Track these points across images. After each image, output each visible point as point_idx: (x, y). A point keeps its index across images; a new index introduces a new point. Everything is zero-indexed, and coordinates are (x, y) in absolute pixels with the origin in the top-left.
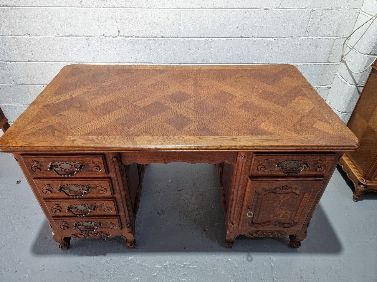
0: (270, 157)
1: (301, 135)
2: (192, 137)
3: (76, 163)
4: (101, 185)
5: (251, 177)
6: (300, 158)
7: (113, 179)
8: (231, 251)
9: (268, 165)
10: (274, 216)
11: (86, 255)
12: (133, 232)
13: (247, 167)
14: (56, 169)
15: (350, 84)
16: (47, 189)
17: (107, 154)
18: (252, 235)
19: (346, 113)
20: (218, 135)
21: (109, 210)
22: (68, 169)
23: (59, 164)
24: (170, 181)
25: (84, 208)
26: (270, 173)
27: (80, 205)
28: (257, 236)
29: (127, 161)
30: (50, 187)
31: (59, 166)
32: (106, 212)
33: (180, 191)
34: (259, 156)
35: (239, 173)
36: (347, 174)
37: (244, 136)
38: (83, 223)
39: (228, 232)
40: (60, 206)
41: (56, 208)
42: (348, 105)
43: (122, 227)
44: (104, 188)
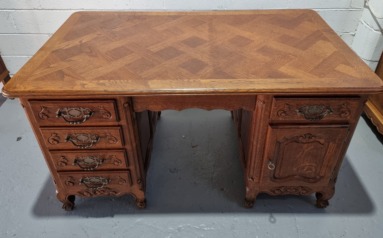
0: (290, 101)
1: (322, 77)
2: (208, 80)
3: (86, 109)
4: (111, 133)
5: (271, 124)
6: (323, 102)
7: (124, 127)
8: (252, 212)
9: (289, 110)
10: (298, 169)
11: (92, 217)
12: (143, 188)
13: (267, 113)
14: (65, 116)
15: (374, 30)
16: (53, 139)
17: (118, 98)
18: (274, 192)
19: (373, 61)
20: (235, 78)
21: (119, 163)
22: (77, 116)
23: (68, 110)
24: (184, 136)
25: (92, 161)
26: (291, 120)
27: (88, 157)
28: (280, 193)
29: (139, 108)
30: (57, 136)
31: (68, 112)
32: (116, 165)
33: (194, 147)
34: (279, 101)
35: (258, 120)
36: (378, 128)
37: (262, 80)
38: (90, 178)
39: (247, 190)
40: (66, 158)
41: (62, 160)
42: (374, 53)
43: (132, 184)
44: (114, 137)
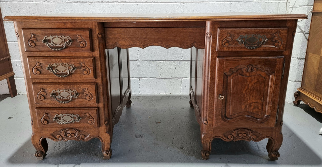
3: (67, 37)
4: (85, 63)
5: (219, 57)
6: (258, 31)
7: (97, 59)
8: (209, 162)
9: (231, 39)
12: (110, 131)
13: (214, 45)
14: (49, 44)
16: (37, 69)
17: (94, 28)
18: (227, 137)
21: (90, 97)
22: (59, 44)
23: (52, 38)
24: (149, 117)
25: (67, 94)
27: (64, 90)
28: (232, 138)
29: (111, 43)
30: (40, 66)
31: (52, 40)
32: (87, 100)
33: (158, 123)
34: (222, 30)
38: (63, 115)
39: (203, 135)
40: (45, 91)
41: (42, 93)
43: (99, 125)
44: (88, 68)
